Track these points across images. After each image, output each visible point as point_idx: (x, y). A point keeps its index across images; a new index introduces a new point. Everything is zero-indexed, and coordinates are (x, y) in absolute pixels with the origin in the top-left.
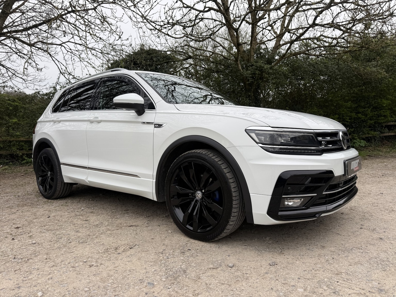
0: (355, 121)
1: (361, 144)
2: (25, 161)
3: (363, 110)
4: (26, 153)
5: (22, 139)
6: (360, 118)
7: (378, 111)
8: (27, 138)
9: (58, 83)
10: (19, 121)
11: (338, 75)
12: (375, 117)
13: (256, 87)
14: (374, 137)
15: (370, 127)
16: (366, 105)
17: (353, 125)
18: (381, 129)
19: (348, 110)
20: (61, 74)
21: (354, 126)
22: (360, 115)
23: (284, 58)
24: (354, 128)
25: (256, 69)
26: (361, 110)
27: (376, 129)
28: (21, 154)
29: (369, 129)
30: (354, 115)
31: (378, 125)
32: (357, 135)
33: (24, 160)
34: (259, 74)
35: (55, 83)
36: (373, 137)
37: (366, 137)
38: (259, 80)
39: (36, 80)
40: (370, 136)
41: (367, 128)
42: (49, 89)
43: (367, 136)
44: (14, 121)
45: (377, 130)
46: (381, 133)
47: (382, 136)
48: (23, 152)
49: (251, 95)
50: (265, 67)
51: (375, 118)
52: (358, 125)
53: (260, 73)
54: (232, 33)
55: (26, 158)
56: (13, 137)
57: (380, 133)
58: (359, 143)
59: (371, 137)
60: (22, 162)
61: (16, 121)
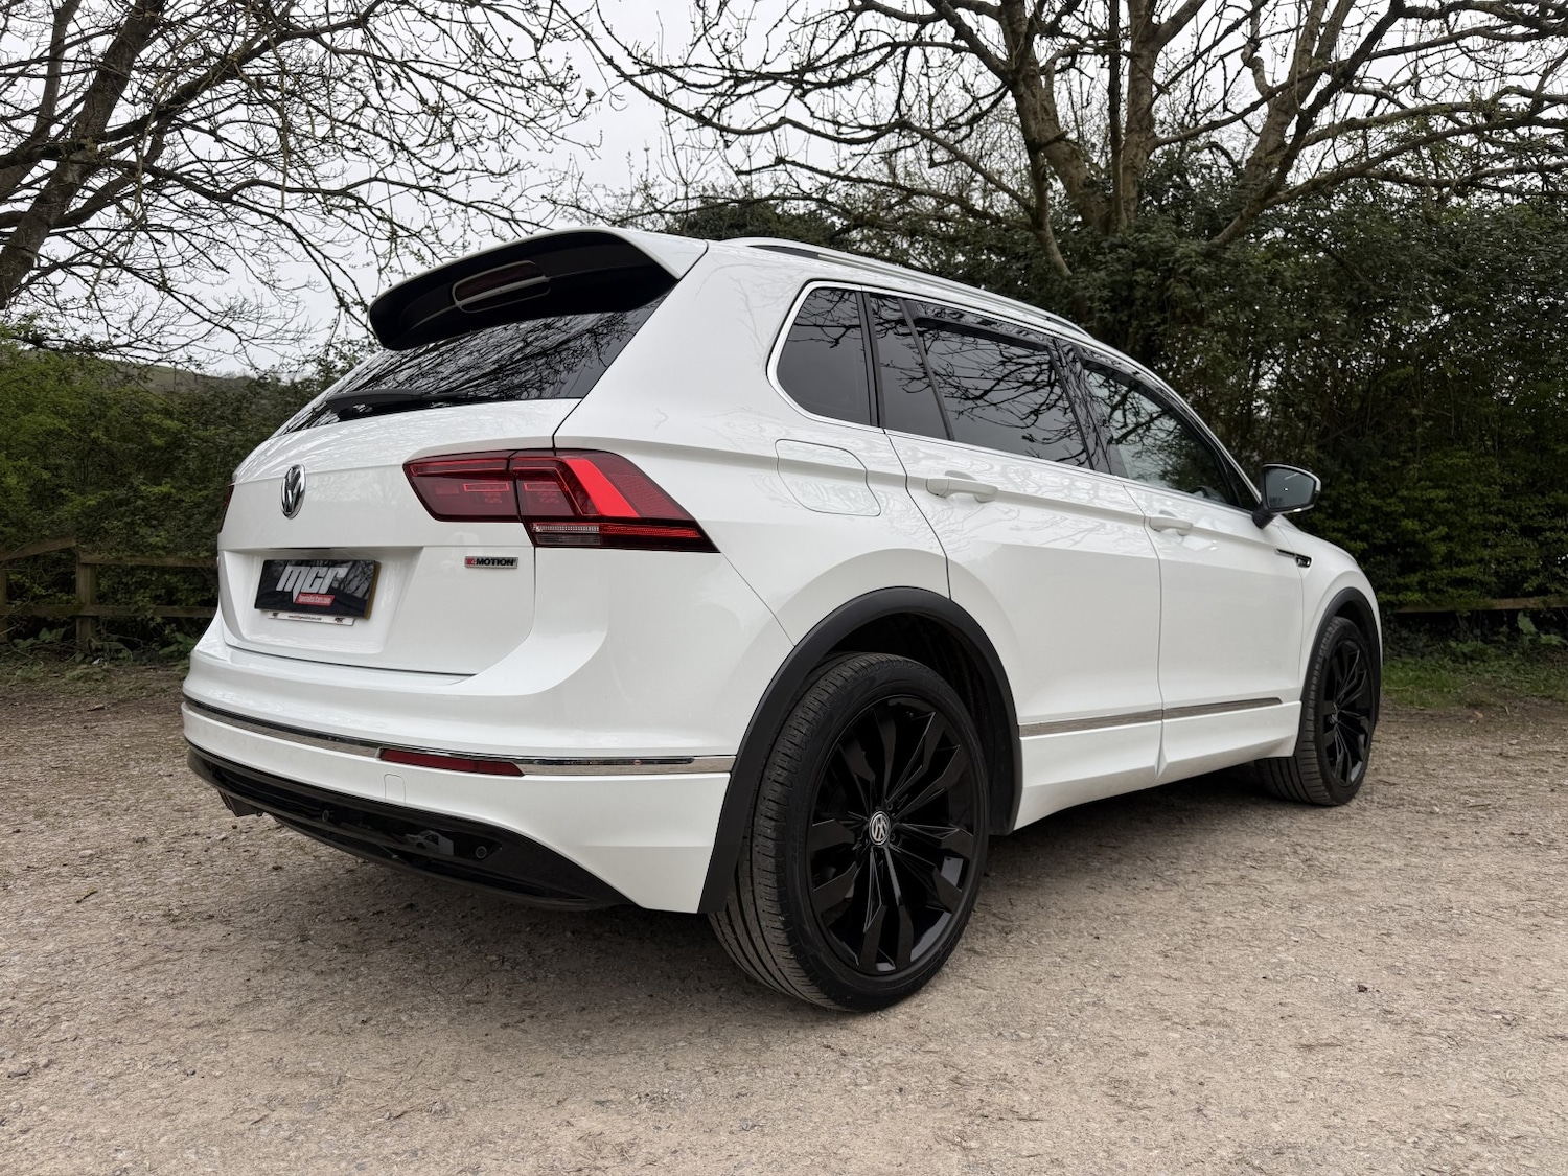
25: (1135, 264)
38: (1152, 314)
50: (1179, 251)
53: (1154, 278)
61: (165, 489)
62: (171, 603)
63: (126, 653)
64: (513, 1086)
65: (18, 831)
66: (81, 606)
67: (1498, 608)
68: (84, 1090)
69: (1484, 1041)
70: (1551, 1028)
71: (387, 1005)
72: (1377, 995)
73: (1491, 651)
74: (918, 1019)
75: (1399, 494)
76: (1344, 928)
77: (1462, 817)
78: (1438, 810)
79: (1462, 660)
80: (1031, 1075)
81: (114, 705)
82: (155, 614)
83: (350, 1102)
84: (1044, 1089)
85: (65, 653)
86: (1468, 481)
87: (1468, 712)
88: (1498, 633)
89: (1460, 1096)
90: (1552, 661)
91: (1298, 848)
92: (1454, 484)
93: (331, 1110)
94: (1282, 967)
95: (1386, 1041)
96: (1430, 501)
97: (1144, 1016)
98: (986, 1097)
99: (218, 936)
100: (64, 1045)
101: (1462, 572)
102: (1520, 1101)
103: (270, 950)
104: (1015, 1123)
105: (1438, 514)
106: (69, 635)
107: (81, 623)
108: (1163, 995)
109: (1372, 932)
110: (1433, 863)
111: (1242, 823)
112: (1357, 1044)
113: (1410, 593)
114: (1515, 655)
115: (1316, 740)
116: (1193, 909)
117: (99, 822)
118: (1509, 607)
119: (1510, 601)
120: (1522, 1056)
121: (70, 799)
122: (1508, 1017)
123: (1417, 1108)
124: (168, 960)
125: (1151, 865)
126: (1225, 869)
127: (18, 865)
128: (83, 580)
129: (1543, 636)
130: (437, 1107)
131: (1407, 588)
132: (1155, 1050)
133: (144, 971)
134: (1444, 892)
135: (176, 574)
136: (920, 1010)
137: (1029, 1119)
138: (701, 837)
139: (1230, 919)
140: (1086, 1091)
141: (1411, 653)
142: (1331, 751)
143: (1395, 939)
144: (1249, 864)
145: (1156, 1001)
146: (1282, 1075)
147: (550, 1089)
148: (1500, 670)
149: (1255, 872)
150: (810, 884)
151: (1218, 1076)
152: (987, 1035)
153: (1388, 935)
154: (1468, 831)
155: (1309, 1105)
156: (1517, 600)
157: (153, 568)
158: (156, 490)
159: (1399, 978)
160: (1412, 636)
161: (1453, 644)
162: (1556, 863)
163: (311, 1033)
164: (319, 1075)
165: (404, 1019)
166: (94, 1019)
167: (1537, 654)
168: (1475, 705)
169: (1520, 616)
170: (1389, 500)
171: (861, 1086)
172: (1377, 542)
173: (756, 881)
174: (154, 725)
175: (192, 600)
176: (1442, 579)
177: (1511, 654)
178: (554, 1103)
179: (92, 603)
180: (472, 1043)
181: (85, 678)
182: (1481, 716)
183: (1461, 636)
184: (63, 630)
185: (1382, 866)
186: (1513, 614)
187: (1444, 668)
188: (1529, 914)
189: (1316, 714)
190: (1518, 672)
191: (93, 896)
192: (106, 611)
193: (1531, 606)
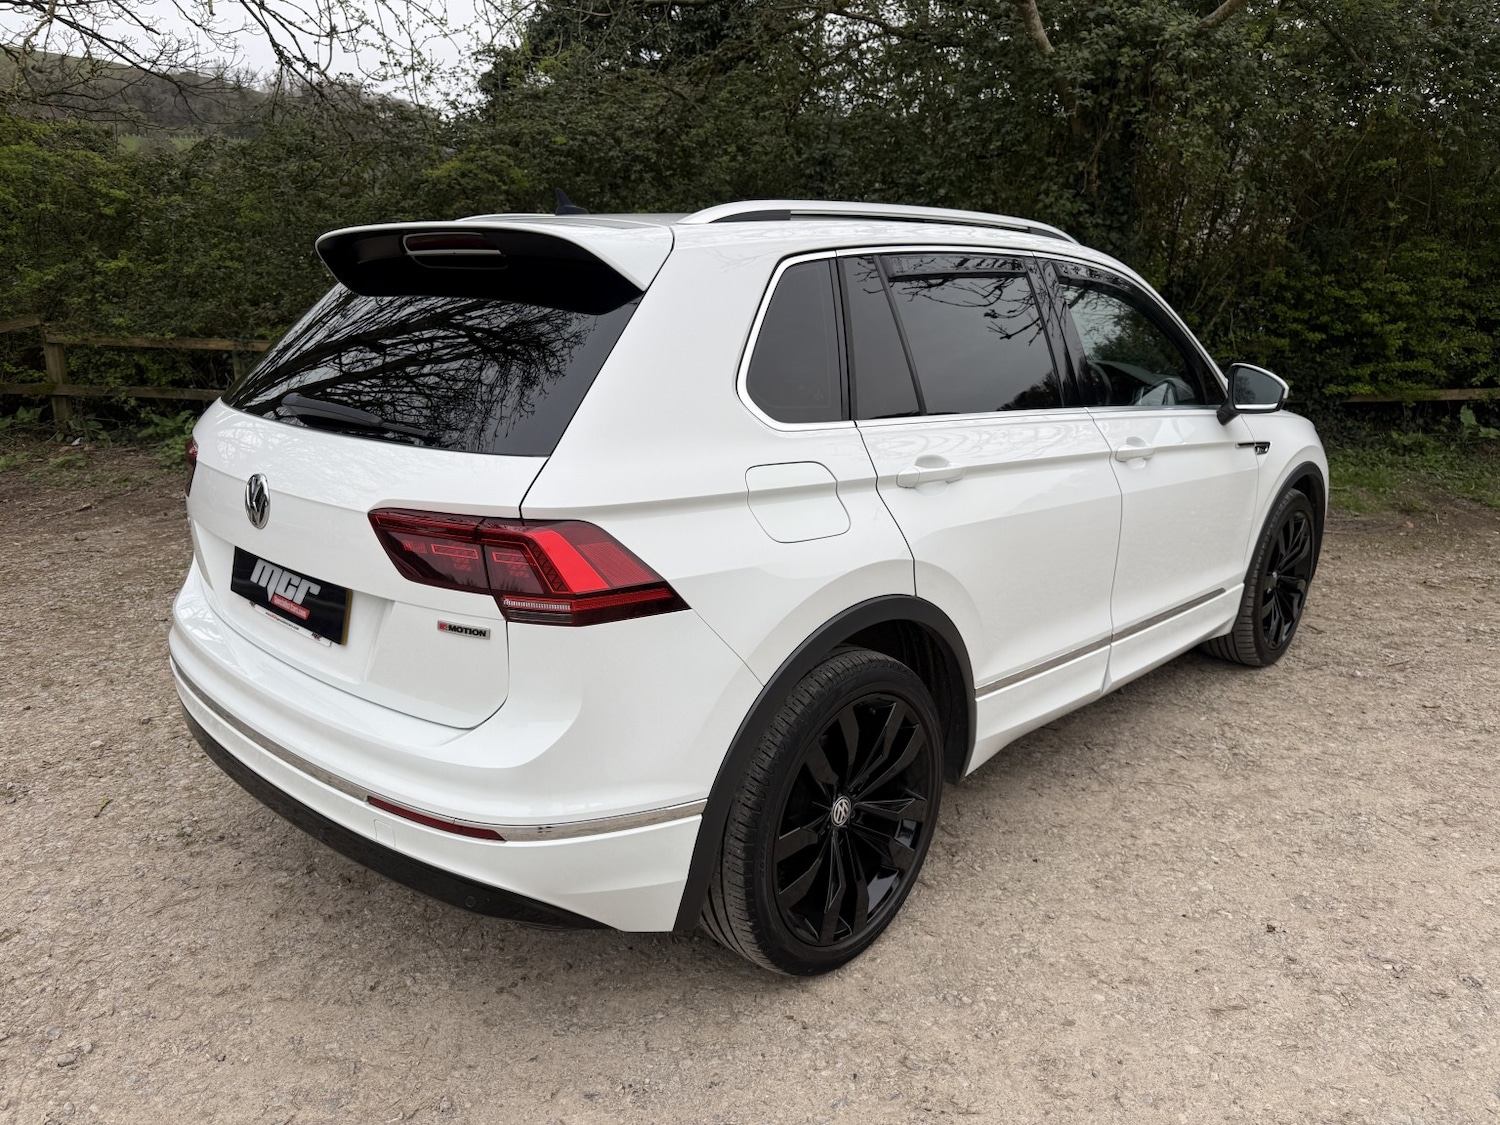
2: (150, 430)
5: (137, 342)
8: (154, 340)
13: (1112, 136)
25: (1121, 42)
28: (133, 402)
34: (1134, 67)
38: (1134, 99)
49: (1089, 173)
50: (1171, 29)
53: (1140, 59)
55: (156, 418)
61: (121, 264)
62: (143, 382)
63: (104, 435)
64: (511, 1074)
65: (29, 708)
66: (54, 385)
67: (1443, 398)
68: (128, 1084)
69: (1374, 1000)
70: (1435, 981)
71: (391, 963)
72: (1283, 936)
73: (1431, 443)
74: (872, 978)
75: (1364, 286)
76: (1260, 844)
77: (1381, 682)
78: (1359, 673)
79: (1401, 451)
80: (971, 1052)
81: (101, 502)
82: (127, 396)
83: (367, 1097)
84: (982, 1071)
85: (45, 432)
86: (1435, 275)
87: (1399, 518)
88: (1439, 423)
89: (1346, 1075)
90: (1487, 453)
91: (1226, 728)
92: (1419, 276)
93: (351, 1107)
94: (1200, 898)
95: (1286, 1000)
96: (1393, 293)
97: (1072, 971)
98: (930, 1085)
99: (230, 865)
100: (102, 1020)
101: (1413, 365)
102: (1398, 1081)
103: (281, 886)
104: (955, 1117)
105: (1399, 305)
106: (46, 416)
107: (57, 404)
108: (1092, 942)
109: (1285, 848)
110: (1349, 748)
111: (1177, 692)
112: (1261, 1005)
113: (1360, 385)
114: (1452, 448)
115: (1254, 615)
116: (1124, 819)
117: (105, 694)
118: (1454, 398)
119: (1457, 391)
120: (1405, 1022)
121: (75, 657)
122: (1397, 967)
123: (1308, 1091)
124: (187, 900)
125: (1088, 754)
126: (1156, 759)
127: (35, 759)
128: (52, 359)
129: (1483, 429)
130: (445, 1105)
131: (1358, 379)
132: (1081, 1017)
133: (167, 914)
134: (1356, 790)
135: (145, 353)
136: (874, 965)
137: (968, 1112)
138: (676, 875)
139: (1157, 832)
140: (1018, 1073)
141: (1354, 442)
142: (1267, 621)
143: (1306, 858)
144: (1179, 752)
145: (1085, 949)
146: (1192, 1050)
147: (545, 1077)
148: (1437, 465)
149: (1184, 764)
150: (776, 886)
151: (1135, 1052)
152: (932, 999)
153: (1299, 853)
154: (1384, 702)
155: (1213, 1089)
156: (1463, 391)
157: (119, 350)
158: (113, 264)
159: (1305, 912)
160: (1357, 424)
161: (1395, 435)
162: (1461, 748)
163: (326, 1003)
164: (336, 1060)
165: (408, 983)
166: (127, 985)
167: (1474, 446)
168: (1408, 511)
169: (1464, 409)
170: (1353, 293)
171: (820, 1070)
172: (1335, 333)
173: (726, 891)
174: (143, 536)
175: (164, 380)
176: (1394, 370)
177: (1448, 446)
178: (548, 1097)
179: (64, 383)
180: (472, 1014)
181: (68, 465)
182: (1411, 525)
183: (1404, 426)
184: (40, 410)
185: (1301, 754)
186: (1457, 404)
187: (1382, 461)
188: (1430, 823)
189: (1257, 592)
190: (1452, 466)
191: (109, 808)
192: (80, 391)
193: (1476, 398)
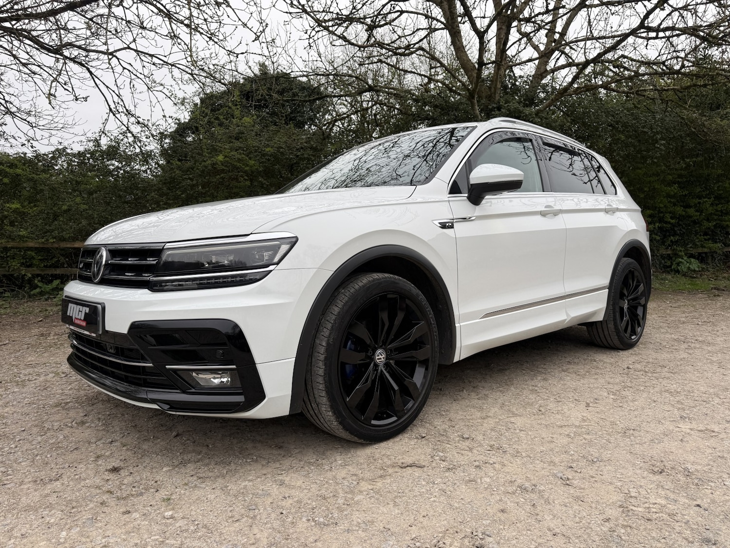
0: (680, 222)
1: (691, 266)
2: (38, 290)
3: (698, 200)
4: (38, 272)
5: (31, 244)
6: (690, 217)
7: (722, 204)
8: (43, 243)
9: (103, 132)
10: (23, 207)
11: (657, 133)
12: (716, 215)
14: (713, 254)
15: (706, 234)
16: (704, 191)
17: (676, 229)
18: (726, 238)
19: (670, 202)
20: (111, 114)
21: (678, 232)
22: (691, 211)
23: (565, 94)
24: (678, 235)
26: (694, 200)
27: (717, 237)
28: (30, 276)
29: (706, 237)
30: (679, 210)
31: (720, 231)
32: (683, 249)
33: (36, 287)
35: (97, 131)
36: (710, 252)
37: (700, 254)
39: (56, 125)
40: (706, 250)
41: (701, 235)
42: (85, 143)
43: (700, 250)
44: (14, 206)
45: (718, 241)
46: (725, 245)
47: (727, 252)
48: (34, 270)
51: (716, 217)
52: (684, 231)
54: (458, 43)
55: (40, 284)
56: (13, 240)
57: (723, 245)
58: (688, 264)
59: (706, 253)
60: (32, 293)
63: (6, 294)
82: (26, 273)
135: (34, 251)
157: (21, 248)
